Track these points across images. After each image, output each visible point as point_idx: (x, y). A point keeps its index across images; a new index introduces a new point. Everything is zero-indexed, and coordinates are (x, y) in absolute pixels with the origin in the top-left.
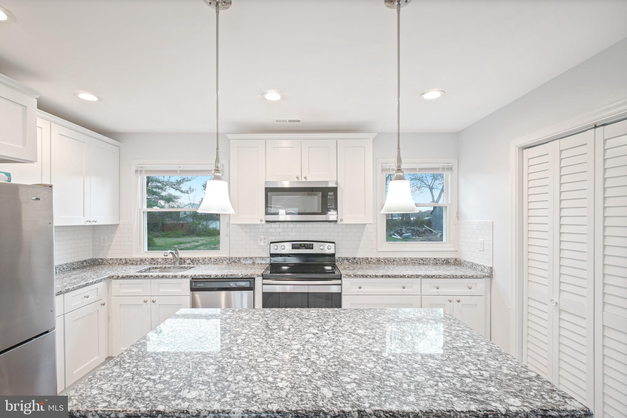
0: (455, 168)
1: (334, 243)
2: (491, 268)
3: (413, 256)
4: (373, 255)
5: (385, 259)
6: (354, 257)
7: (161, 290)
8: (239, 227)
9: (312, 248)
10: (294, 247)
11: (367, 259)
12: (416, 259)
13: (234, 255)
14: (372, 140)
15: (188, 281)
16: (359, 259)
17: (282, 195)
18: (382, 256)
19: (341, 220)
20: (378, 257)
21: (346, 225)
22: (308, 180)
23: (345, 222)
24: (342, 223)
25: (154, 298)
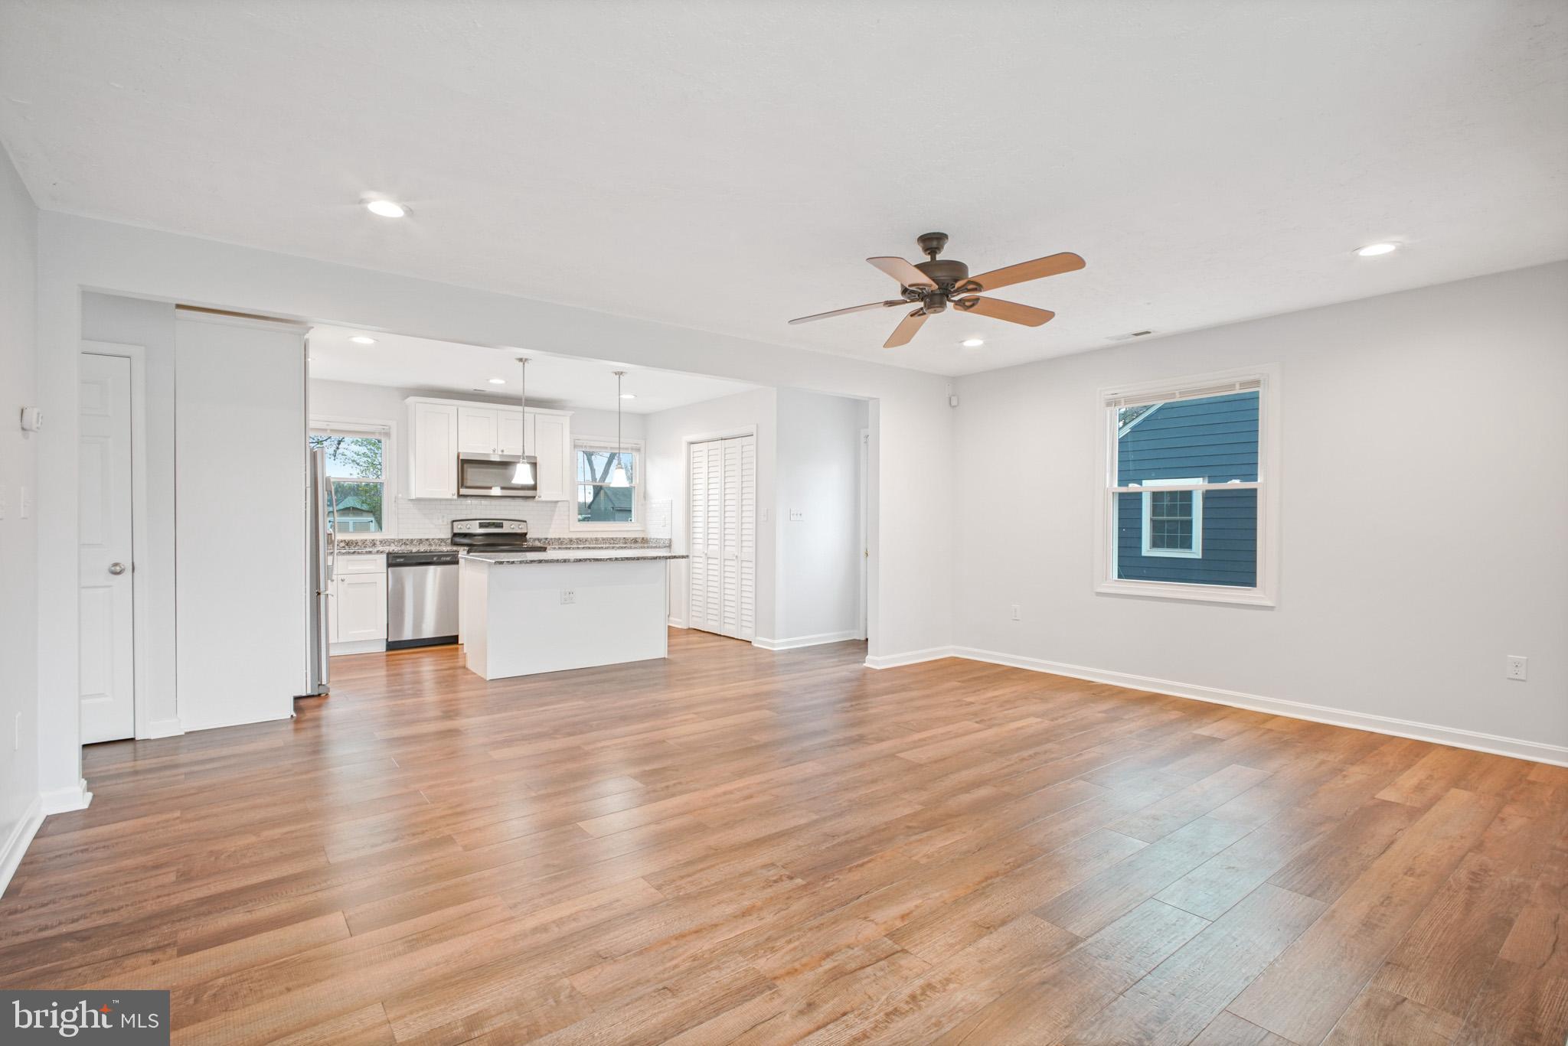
0: (642, 449)
1: (525, 522)
2: (670, 539)
3: (605, 536)
4: (565, 535)
5: (577, 539)
6: (546, 537)
7: (350, 568)
8: (410, 502)
9: (502, 527)
10: (481, 526)
11: (560, 539)
12: (607, 539)
13: (404, 537)
14: (568, 418)
15: (385, 556)
16: (551, 539)
17: (483, 468)
18: (574, 536)
19: (540, 497)
20: (570, 537)
21: (547, 502)
22: (505, 453)
23: (543, 498)
24: (540, 499)
25: (343, 577)
